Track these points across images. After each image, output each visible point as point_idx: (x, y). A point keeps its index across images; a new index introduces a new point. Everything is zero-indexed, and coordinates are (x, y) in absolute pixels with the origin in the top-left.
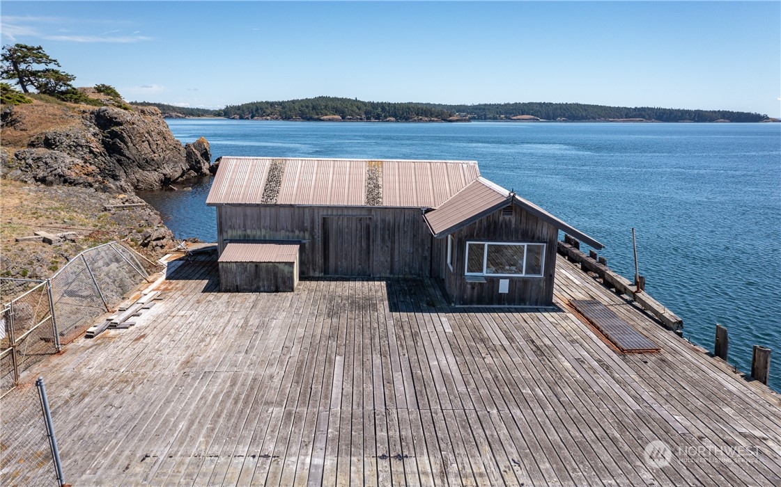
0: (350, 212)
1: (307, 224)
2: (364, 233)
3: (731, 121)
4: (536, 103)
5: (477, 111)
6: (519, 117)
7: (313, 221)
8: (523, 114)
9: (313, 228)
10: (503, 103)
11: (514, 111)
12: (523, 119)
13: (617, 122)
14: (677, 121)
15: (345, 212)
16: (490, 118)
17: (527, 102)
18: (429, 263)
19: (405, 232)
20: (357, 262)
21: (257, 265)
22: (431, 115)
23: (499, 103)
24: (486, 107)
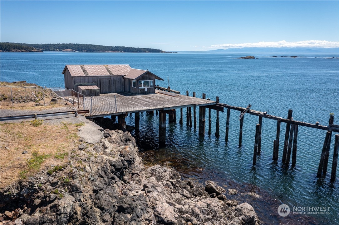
0: (106, 77)
1: (96, 81)
2: (109, 82)
3: (151, 52)
4: (72, 44)
5: (45, 47)
6: (66, 50)
7: (97, 80)
8: (67, 49)
9: (97, 82)
10: (57, 44)
11: (63, 47)
12: (68, 51)
13: (109, 52)
14: (131, 52)
15: (105, 77)
16: (51, 50)
17: (68, 43)
18: (124, 88)
19: (118, 81)
20: (108, 90)
21: (91, 90)
22: (22, 49)
23: (55, 43)
24: (49, 45)
